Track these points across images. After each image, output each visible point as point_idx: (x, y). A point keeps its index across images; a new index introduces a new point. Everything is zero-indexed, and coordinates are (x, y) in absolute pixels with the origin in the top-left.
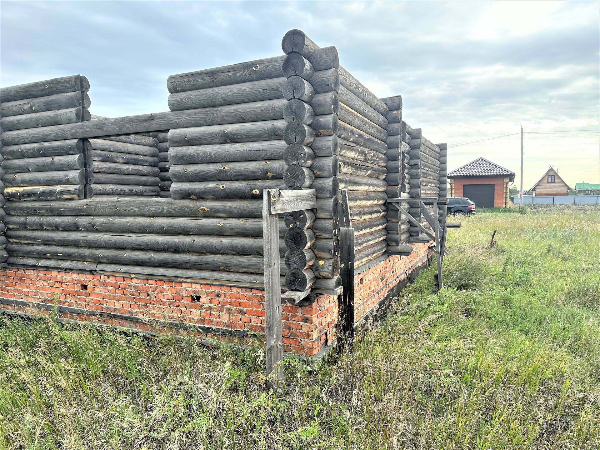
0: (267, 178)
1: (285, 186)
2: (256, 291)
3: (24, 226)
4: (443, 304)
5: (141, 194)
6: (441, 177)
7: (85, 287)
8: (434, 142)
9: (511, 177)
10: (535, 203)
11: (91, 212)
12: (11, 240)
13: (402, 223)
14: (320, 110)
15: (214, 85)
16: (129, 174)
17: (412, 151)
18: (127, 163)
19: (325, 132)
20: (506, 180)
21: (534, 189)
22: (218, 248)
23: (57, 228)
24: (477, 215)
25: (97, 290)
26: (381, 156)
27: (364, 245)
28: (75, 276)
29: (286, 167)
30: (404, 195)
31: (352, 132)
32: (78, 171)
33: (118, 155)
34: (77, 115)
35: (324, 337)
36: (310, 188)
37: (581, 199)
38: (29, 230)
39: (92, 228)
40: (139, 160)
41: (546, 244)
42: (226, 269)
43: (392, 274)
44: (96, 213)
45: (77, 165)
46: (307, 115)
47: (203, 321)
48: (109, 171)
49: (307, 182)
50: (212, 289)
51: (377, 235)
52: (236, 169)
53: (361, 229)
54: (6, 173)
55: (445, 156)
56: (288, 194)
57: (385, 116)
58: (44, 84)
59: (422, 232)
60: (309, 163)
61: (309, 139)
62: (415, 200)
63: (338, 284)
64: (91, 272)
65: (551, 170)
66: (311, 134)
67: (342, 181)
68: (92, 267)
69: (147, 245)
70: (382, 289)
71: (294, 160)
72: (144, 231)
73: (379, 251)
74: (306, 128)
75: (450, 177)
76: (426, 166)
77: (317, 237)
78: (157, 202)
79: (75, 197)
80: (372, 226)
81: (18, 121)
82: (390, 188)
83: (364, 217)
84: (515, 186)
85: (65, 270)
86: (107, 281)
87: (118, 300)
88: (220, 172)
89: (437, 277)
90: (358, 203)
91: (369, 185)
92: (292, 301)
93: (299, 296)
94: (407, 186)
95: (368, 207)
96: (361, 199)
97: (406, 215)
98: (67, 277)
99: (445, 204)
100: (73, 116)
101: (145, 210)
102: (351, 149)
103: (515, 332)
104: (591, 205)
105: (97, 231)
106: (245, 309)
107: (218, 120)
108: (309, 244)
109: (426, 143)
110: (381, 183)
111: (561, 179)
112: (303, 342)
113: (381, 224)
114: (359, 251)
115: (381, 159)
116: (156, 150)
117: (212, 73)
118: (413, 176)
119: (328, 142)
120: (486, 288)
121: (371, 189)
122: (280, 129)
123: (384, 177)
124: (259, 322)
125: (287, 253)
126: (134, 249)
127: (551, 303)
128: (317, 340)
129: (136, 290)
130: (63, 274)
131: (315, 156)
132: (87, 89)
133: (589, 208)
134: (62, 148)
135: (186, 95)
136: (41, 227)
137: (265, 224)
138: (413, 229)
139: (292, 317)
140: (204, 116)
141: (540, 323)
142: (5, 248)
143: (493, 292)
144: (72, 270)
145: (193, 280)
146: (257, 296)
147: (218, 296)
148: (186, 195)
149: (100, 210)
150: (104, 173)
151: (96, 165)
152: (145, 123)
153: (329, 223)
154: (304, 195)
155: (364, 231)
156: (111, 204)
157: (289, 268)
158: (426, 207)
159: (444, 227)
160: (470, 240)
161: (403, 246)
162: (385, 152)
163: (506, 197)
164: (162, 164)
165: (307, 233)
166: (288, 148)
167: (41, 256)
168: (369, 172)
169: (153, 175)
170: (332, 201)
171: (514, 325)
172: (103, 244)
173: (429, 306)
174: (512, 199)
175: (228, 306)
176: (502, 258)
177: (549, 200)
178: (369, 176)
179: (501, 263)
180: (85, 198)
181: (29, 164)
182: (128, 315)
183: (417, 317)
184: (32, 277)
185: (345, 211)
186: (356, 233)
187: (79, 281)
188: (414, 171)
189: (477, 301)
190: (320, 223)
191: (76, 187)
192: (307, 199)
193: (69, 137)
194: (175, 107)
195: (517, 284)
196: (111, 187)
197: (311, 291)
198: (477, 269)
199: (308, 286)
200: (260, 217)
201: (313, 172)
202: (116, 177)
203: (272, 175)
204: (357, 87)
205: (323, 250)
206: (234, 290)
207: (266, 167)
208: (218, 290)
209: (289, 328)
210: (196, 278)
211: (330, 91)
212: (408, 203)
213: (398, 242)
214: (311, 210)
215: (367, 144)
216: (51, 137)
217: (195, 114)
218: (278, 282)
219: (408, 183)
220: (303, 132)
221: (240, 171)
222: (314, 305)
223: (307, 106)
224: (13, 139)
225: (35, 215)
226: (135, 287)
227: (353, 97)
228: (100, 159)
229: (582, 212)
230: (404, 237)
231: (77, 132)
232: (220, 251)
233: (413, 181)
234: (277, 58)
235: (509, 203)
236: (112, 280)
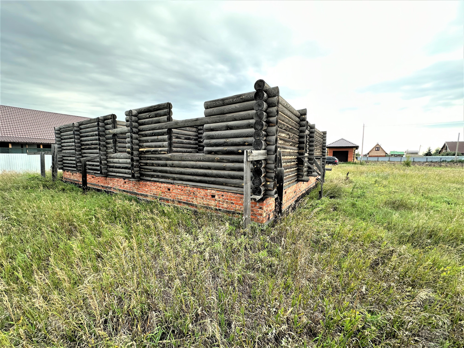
0: (245, 145)
1: (253, 149)
2: (239, 195)
3: (146, 164)
4: (323, 204)
5: (191, 152)
6: (323, 147)
7: (169, 189)
8: (321, 131)
9: (357, 147)
10: (368, 160)
11: (172, 159)
12: (141, 170)
13: (305, 167)
14: (271, 115)
15: (224, 105)
16: (186, 144)
17: (310, 134)
18: (186, 139)
19: (272, 125)
20: (354, 149)
21: (368, 154)
22: (223, 175)
23: (159, 165)
24: (339, 165)
25: (174, 191)
26: (296, 136)
27: (287, 176)
28: (165, 185)
29: (254, 140)
30: (306, 155)
31: (284, 125)
32: (168, 142)
33: (182, 136)
34: (168, 119)
35: (268, 216)
36: (265, 149)
37: (392, 159)
38: (148, 166)
39: (172, 166)
40: (190, 138)
41: (374, 180)
42: (226, 184)
43: (299, 190)
44: (174, 159)
45: (167, 140)
46: (264, 117)
47: (216, 206)
48: (178, 142)
49: (263, 147)
50: (220, 193)
51: (293, 172)
52: (232, 141)
53: (286, 169)
54: (140, 143)
55: (325, 137)
56: (255, 152)
57: (299, 118)
58: (155, 106)
59: (314, 172)
60: (265, 138)
61: (265, 128)
62: (312, 157)
63: (276, 193)
64: (172, 183)
65: (378, 144)
66: (266, 126)
67: (279, 147)
68: (172, 181)
69: (194, 173)
70: (294, 197)
71: (258, 137)
72: (193, 167)
73: (294, 179)
74: (264, 123)
75: (327, 147)
76: (316, 141)
77: (267, 172)
78: (198, 155)
79: (166, 152)
80: (291, 168)
81: (145, 121)
82: (300, 151)
83: (288, 164)
84: (358, 152)
85: (162, 182)
86: (178, 187)
87: (182, 195)
88: (225, 142)
89: (320, 192)
90: (285, 157)
91: (291, 149)
92: (255, 199)
93: (258, 197)
94: (308, 150)
95: (290, 159)
96: (287, 156)
97: (307, 163)
98: (163, 185)
99: (325, 159)
100: (166, 119)
101: (193, 158)
102: (283, 132)
103: (358, 219)
104: (398, 162)
105: (174, 167)
106: (234, 202)
107: (225, 120)
108: (263, 175)
109: (317, 131)
110: (296, 148)
111: (382, 149)
112: (259, 218)
113: (295, 167)
114: (285, 179)
115: (297, 138)
116: (197, 133)
117: (223, 100)
118: (310, 146)
119: (274, 129)
120: (344, 198)
121: (292, 151)
122: (252, 124)
123: (297, 146)
124: (240, 208)
125: (253, 179)
126: (189, 175)
127: (375, 207)
128: (265, 217)
129: (189, 192)
130: (161, 184)
131: (267, 136)
132: (171, 108)
133: (397, 163)
134: (161, 133)
135: (212, 109)
136: (153, 165)
137: (244, 165)
138: (310, 170)
139: (254, 206)
140: (219, 118)
141: (371, 215)
142: (139, 173)
143: (347, 200)
144: (164, 182)
145: (212, 189)
146: (239, 197)
147: (223, 196)
148: (210, 152)
149: (176, 158)
150: (177, 143)
151: (174, 140)
152: (194, 122)
153: (273, 166)
154: (262, 153)
155: (288, 170)
156: (180, 156)
157: (254, 185)
158: (316, 160)
159: (324, 170)
160: (336, 176)
161: (305, 178)
162: (298, 134)
163: (354, 157)
164: (199, 140)
165: (263, 170)
166: (255, 132)
167: (152, 176)
168: (291, 143)
169: (196, 144)
170: (274, 156)
171: (357, 216)
172: (177, 172)
173: (316, 205)
174: (357, 158)
175: (227, 200)
176: (352, 185)
177: (376, 159)
178: (291, 145)
179: (351, 187)
180: (170, 153)
181: (148, 139)
182: (186, 202)
183: (310, 210)
184: (149, 185)
185: (280, 160)
186: (285, 171)
187: (167, 187)
188: (311, 144)
189: (339, 204)
190: (269, 166)
191: (167, 149)
192: (263, 155)
193: (164, 128)
194: (207, 115)
195: (359, 197)
196: (179, 149)
197: (263, 196)
198: (339, 190)
199: (262, 193)
200: (242, 162)
201: (266, 142)
202: (181, 145)
203: (247, 144)
204: (287, 105)
205: (269, 178)
206: (229, 193)
207: (245, 140)
208: (222, 193)
209: (253, 211)
210: (214, 188)
211: (275, 106)
212: (308, 158)
213: (303, 176)
214: (265, 160)
215: (290, 130)
216: (157, 128)
217: (215, 118)
218: (249, 191)
219: (308, 149)
220: (262, 125)
221: (233, 142)
222: (264, 202)
223: (265, 113)
224: (143, 129)
225: (151, 160)
226: (189, 190)
227: (285, 109)
228: (175, 137)
229: (393, 165)
230: (305, 173)
231: (167, 126)
232: (223, 176)
233: (311, 148)
234: (252, 92)
235: (355, 160)
236: (180, 187)
